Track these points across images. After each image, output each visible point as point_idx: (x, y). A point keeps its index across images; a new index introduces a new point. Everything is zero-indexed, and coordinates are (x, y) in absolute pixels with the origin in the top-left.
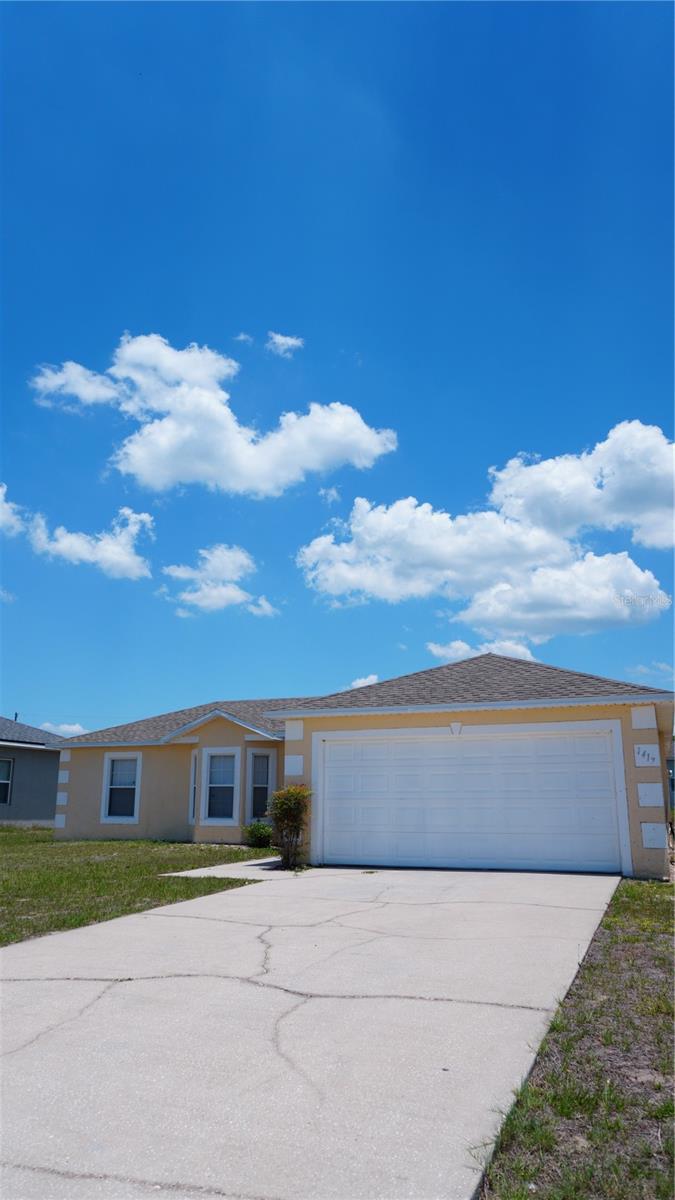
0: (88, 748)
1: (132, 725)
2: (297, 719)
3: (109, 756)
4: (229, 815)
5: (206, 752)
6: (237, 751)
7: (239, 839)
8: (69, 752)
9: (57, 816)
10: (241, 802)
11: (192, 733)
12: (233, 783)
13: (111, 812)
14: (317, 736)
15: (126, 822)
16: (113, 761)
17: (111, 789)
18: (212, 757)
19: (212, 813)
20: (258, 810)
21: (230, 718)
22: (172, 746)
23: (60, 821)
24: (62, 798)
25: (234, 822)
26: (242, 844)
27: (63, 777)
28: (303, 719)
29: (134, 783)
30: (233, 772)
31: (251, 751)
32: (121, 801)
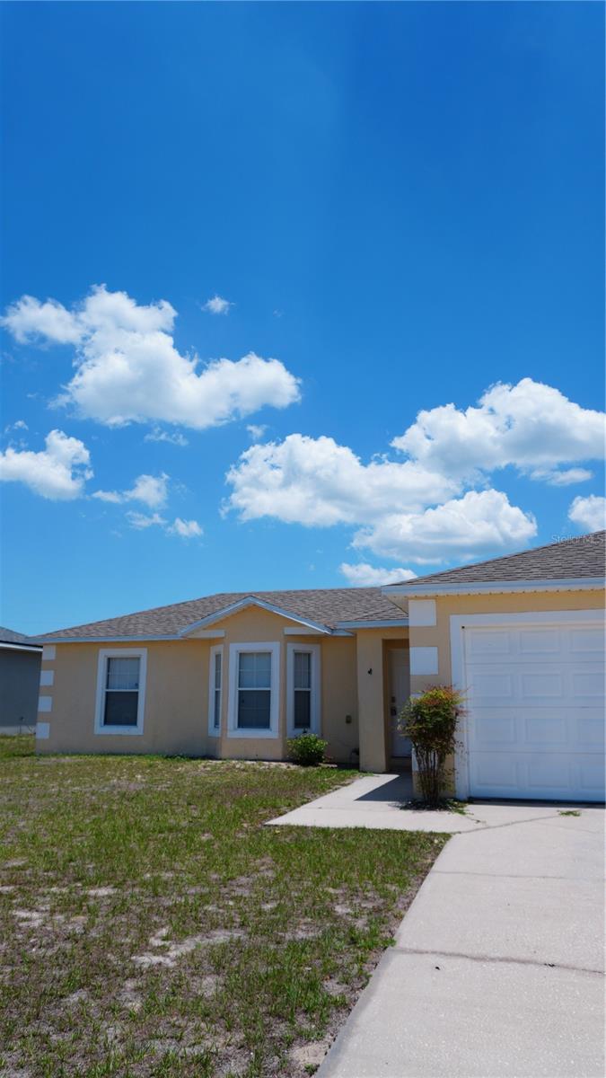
0: (77, 645)
1: (130, 618)
2: (426, 598)
3: (103, 654)
4: (266, 724)
5: (235, 649)
6: (275, 647)
7: (279, 753)
8: (54, 648)
9: (39, 724)
10: (280, 707)
11: (215, 626)
12: (269, 686)
13: (108, 721)
14: (456, 621)
15: (127, 733)
16: (109, 659)
17: (107, 693)
18: (242, 655)
19: (243, 723)
20: (302, 720)
21: (268, 608)
22: (188, 641)
23: (42, 731)
24: (45, 704)
25: (273, 733)
26: (282, 761)
27: (47, 678)
28: (436, 598)
29: (137, 686)
30: (269, 673)
31: (292, 648)
32: (120, 708)
